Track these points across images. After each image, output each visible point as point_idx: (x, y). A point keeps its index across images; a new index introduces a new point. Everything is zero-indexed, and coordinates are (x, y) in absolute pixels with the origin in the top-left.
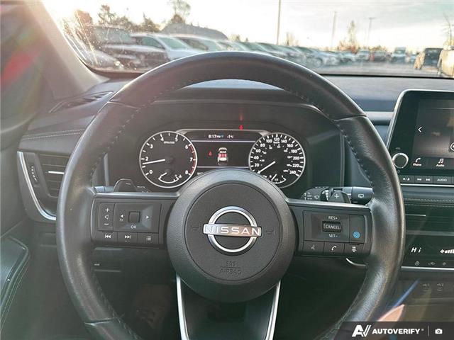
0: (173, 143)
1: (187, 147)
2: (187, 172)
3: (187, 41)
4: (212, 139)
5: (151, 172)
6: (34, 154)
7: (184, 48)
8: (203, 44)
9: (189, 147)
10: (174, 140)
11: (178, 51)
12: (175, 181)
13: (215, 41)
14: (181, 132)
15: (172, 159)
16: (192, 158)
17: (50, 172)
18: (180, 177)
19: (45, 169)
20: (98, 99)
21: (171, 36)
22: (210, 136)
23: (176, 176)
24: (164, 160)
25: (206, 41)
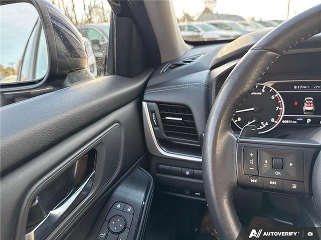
0: (260, 94)
1: (273, 97)
2: (273, 120)
3: (216, 25)
4: (297, 89)
5: (239, 119)
6: (154, 104)
7: (214, 30)
8: (227, 26)
9: (276, 98)
10: (261, 91)
11: (209, 32)
12: (261, 128)
13: (237, 23)
14: (269, 84)
15: (260, 108)
16: (278, 108)
17: (167, 118)
18: (267, 124)
19: (163, 116)
20: (195, 60)
21: (204, 23)
22: (295, 87)
23: (262, 123)
24: (253, 109)
25: (230, 23)
